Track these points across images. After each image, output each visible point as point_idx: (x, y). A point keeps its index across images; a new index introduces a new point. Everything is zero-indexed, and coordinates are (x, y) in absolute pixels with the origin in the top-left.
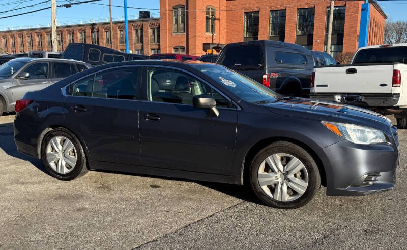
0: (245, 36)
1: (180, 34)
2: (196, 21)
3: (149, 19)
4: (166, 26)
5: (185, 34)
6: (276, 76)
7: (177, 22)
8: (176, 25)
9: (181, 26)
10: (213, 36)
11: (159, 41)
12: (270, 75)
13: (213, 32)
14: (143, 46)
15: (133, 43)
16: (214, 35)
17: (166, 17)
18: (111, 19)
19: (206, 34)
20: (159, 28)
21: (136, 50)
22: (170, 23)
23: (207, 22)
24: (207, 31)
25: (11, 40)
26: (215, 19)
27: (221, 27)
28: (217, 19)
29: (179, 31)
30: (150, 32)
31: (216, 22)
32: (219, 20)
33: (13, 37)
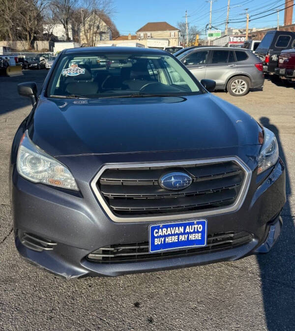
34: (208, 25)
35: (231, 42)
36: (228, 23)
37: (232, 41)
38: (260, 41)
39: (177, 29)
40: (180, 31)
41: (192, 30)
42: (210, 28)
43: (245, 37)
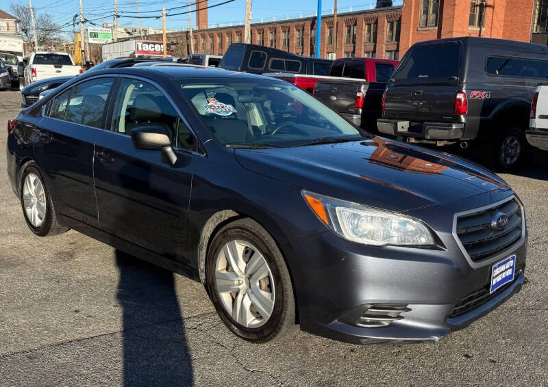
0: (534, 32)
1: (430, 28)
2: (454, 9)
3: (389, 8)
4: (410, 18)
5: (437, 28)
6: (483, 95)
7: (426, 12)
8: (425, 15)
9: (432, 17)
10: (480, 32)
11: (398, 39)
12: (469, 95)
13: (480, 25)
14: (375, 46)
15: (363, 43)
16: (483, 29)
17: (411, 6)
18: (336, 10)
19: (469, 28)
20: (399, 22)
21: (366, 52)
22: (416, 13)
23: (473, 10)
24: (471, 23)
25: (218, 40)
26: (487, 6)
27: (495, 18)
28: (490, 6)
29: (428, 25)
30: (387, 26)
31: (488, 11)
32: (493, 7)
33: (221, 36)
34: (76, 16)
35: (138, 52)
36: (119, 16)
37: (140, 49)
38: (221, 57)
39: (12, 17)
40: (18, 21)
41: (41, 20)
42: (83, 22)
43: (160, 44)
